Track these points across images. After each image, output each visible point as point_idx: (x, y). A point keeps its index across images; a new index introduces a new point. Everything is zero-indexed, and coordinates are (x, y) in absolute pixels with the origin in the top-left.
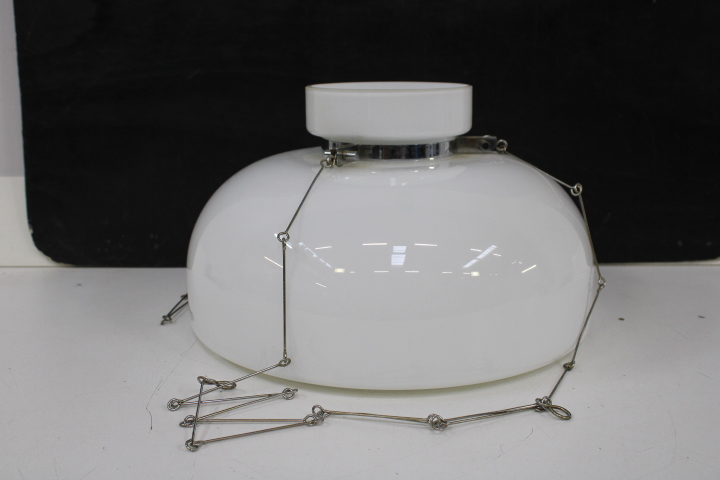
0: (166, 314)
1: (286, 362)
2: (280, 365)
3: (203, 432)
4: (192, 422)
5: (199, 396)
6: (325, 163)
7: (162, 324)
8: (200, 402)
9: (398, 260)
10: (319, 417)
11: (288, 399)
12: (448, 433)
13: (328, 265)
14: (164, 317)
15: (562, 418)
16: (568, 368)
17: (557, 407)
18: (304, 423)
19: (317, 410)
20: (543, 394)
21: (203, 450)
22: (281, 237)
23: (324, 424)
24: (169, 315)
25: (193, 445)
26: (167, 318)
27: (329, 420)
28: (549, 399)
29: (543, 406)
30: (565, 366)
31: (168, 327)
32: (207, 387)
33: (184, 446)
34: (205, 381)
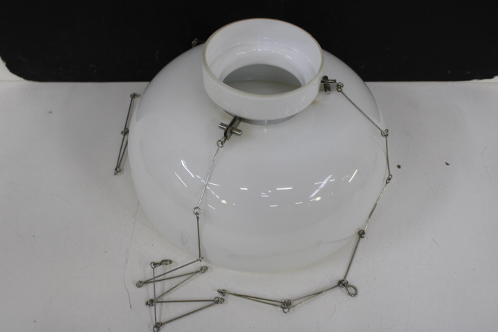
17: (350, 286)
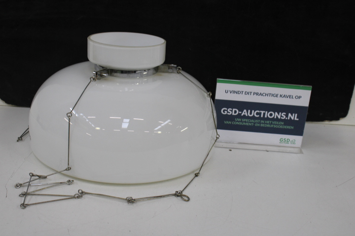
0: (19, 136)
1: (69, 169)
2: (66, 170)
3: (29, 200)
4: (25, 195)
5: (29, 182)
6: (92, 79)
7: (18, 141)
8: (29, 185)
9: (125, 125)
10: (81, 194)
11: (69, 184)
12: (134, 205)
13: (93, 125)
14: (19, 138)
15: (185, 200)
16: (196, 175)
18: (74, 197)
19: (80, 191)
20: (179, 189)
21: (28, 208)
22: (68, 115)
23: (83, 198)
24: (21, 137)
25: (24, 206)
26: (20, 139)
27: (85, 196)
28: (182, 192)
29: (179, 195)
30: (195, 174)
31: (20, 143)
32: (33, 178)
33: (19, 207)
34: (33, 175)
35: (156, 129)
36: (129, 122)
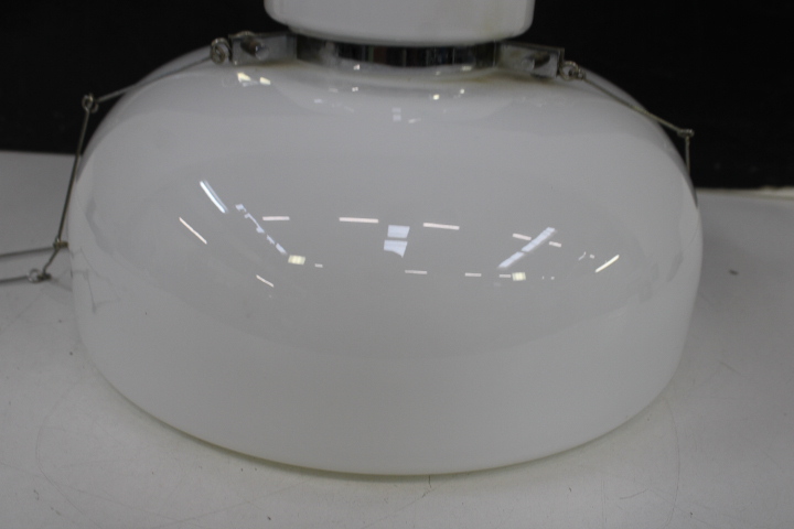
35: (506, 264)
36: (409, 239)
